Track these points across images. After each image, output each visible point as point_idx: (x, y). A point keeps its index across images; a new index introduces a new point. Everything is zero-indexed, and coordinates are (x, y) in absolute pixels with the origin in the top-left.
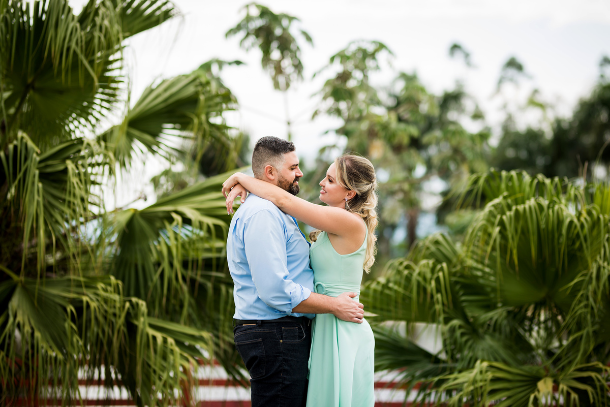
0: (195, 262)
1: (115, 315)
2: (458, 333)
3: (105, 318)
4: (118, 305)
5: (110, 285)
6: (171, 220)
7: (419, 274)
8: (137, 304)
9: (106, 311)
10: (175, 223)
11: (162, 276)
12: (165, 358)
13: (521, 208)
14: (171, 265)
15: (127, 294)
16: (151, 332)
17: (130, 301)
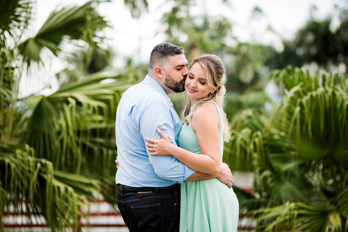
0: (85, 132)
1: (29, 172)
2: (269, 180)
3: (23, 173)
4: (32, 164)
5: (25, 150)
6: (68, 103)
7: (242, 139)
8: (46, 164)
9: (23, 169)
10: (70, 105)
11: (62, 142)
12: (67, 200)
13: (314, 93)
14: (68, 133)
15: (38, 156)
16: (56, 183)
17: (41, 163)
